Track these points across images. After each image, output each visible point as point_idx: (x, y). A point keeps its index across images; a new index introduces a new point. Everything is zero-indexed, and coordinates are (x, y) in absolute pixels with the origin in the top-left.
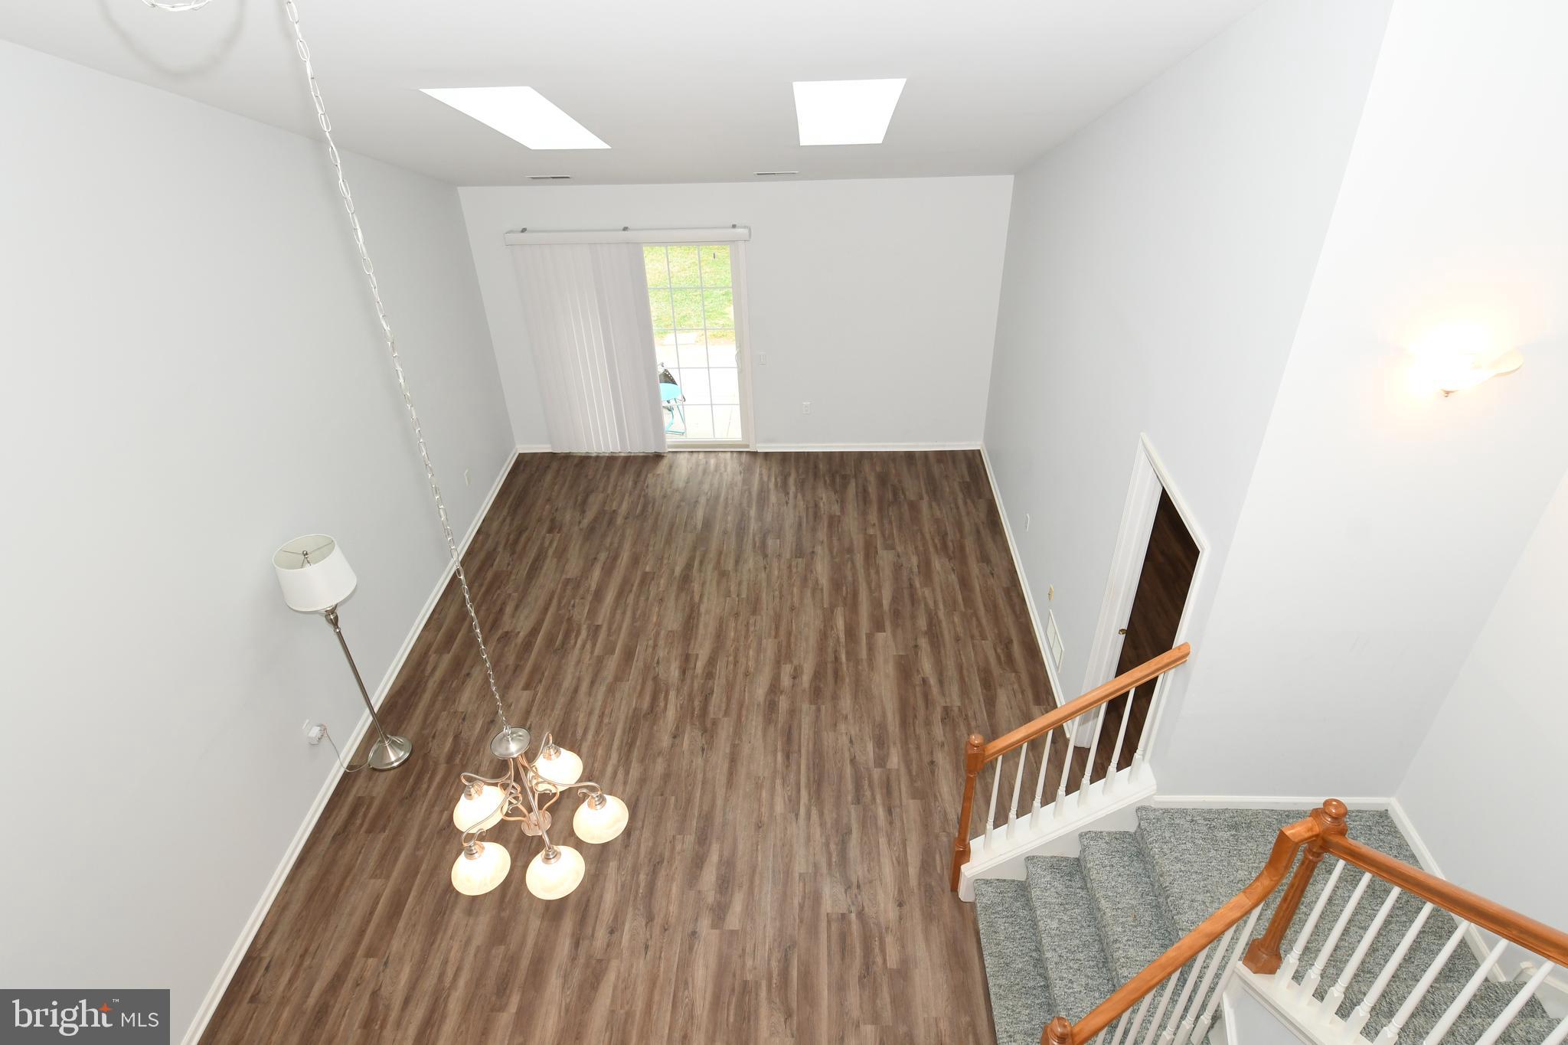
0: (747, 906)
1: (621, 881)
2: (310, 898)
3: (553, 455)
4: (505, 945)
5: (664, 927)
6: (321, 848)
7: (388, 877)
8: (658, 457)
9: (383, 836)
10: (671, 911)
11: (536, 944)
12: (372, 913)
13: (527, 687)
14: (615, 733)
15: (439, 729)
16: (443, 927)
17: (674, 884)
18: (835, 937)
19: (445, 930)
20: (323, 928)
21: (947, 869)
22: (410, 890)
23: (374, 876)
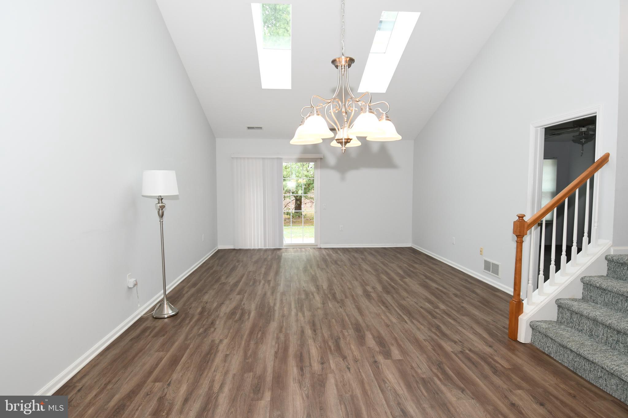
0: (402, 351)
1: (319, 346)
2: (113, 361)
3: (234, 249)
4: (253, 372)
5: (355, 360)
6: (122, 344)
7: (168, 351)
8: (279, 249)
9: (163, 338)
10: (356, 354)
11: (274, 371)
12: (157, 365)
13: (239, 294)
14: (291, 305)
15: (193, 306)
16: (208, 367)
17: (352, 345)
18: (463, 359)
19: (210, 369)
20: (122, 372)
21: (504, 334)
22: (183, 355)
23: (158, 351)
